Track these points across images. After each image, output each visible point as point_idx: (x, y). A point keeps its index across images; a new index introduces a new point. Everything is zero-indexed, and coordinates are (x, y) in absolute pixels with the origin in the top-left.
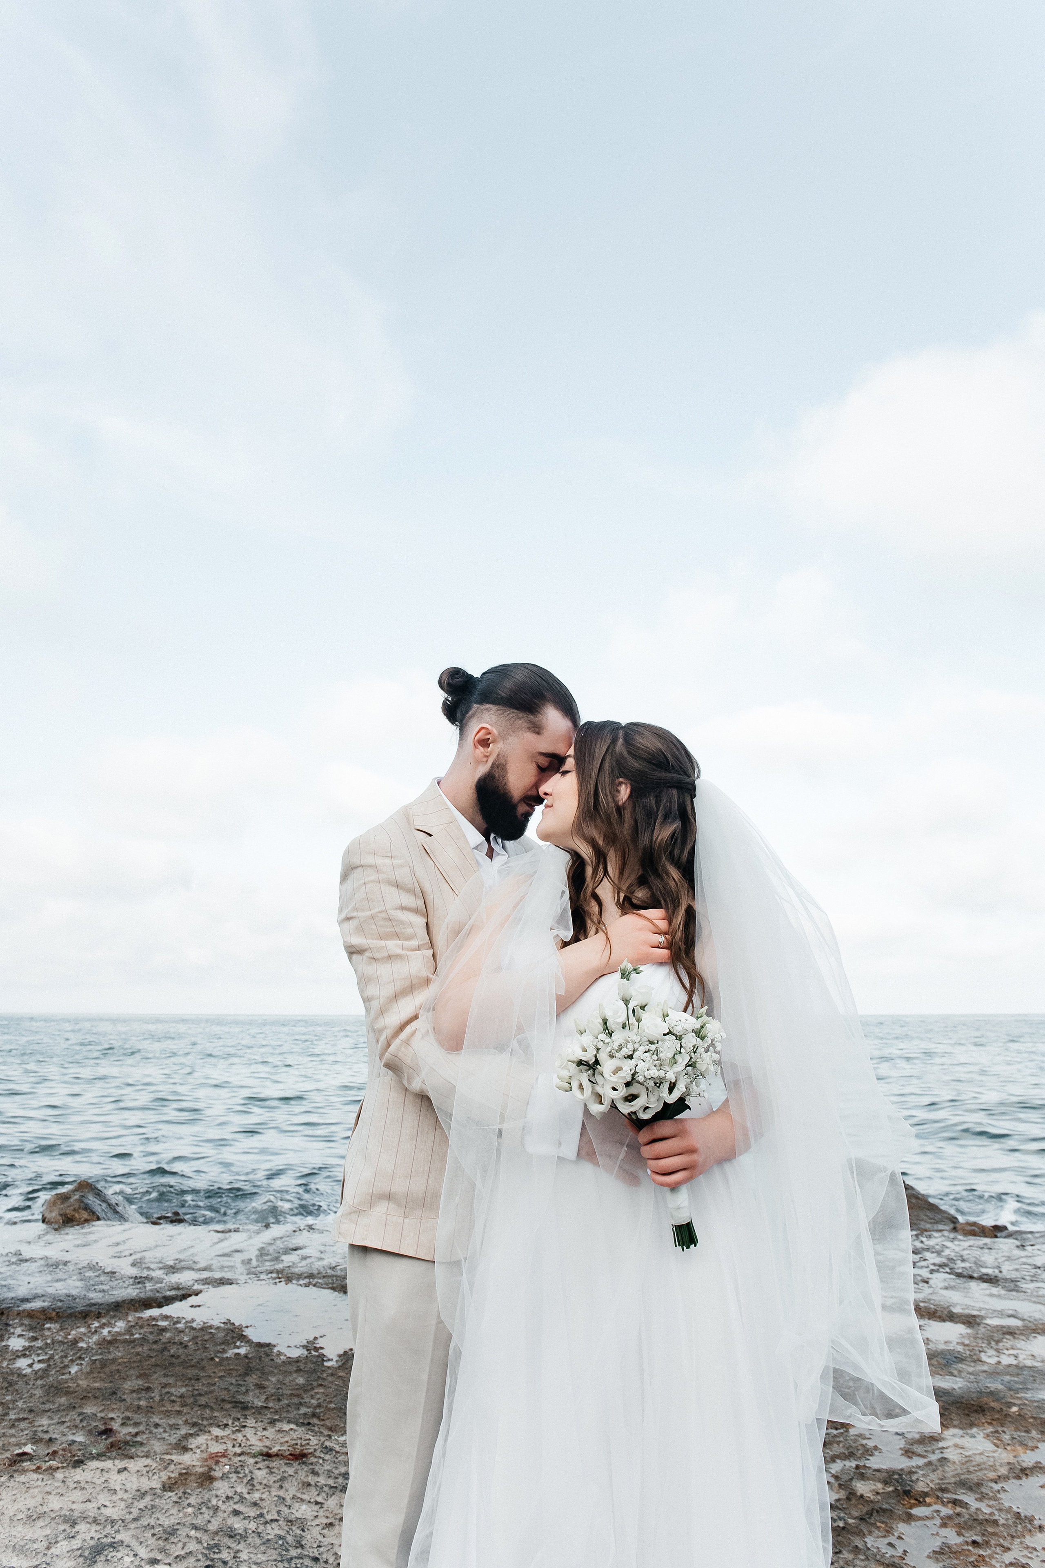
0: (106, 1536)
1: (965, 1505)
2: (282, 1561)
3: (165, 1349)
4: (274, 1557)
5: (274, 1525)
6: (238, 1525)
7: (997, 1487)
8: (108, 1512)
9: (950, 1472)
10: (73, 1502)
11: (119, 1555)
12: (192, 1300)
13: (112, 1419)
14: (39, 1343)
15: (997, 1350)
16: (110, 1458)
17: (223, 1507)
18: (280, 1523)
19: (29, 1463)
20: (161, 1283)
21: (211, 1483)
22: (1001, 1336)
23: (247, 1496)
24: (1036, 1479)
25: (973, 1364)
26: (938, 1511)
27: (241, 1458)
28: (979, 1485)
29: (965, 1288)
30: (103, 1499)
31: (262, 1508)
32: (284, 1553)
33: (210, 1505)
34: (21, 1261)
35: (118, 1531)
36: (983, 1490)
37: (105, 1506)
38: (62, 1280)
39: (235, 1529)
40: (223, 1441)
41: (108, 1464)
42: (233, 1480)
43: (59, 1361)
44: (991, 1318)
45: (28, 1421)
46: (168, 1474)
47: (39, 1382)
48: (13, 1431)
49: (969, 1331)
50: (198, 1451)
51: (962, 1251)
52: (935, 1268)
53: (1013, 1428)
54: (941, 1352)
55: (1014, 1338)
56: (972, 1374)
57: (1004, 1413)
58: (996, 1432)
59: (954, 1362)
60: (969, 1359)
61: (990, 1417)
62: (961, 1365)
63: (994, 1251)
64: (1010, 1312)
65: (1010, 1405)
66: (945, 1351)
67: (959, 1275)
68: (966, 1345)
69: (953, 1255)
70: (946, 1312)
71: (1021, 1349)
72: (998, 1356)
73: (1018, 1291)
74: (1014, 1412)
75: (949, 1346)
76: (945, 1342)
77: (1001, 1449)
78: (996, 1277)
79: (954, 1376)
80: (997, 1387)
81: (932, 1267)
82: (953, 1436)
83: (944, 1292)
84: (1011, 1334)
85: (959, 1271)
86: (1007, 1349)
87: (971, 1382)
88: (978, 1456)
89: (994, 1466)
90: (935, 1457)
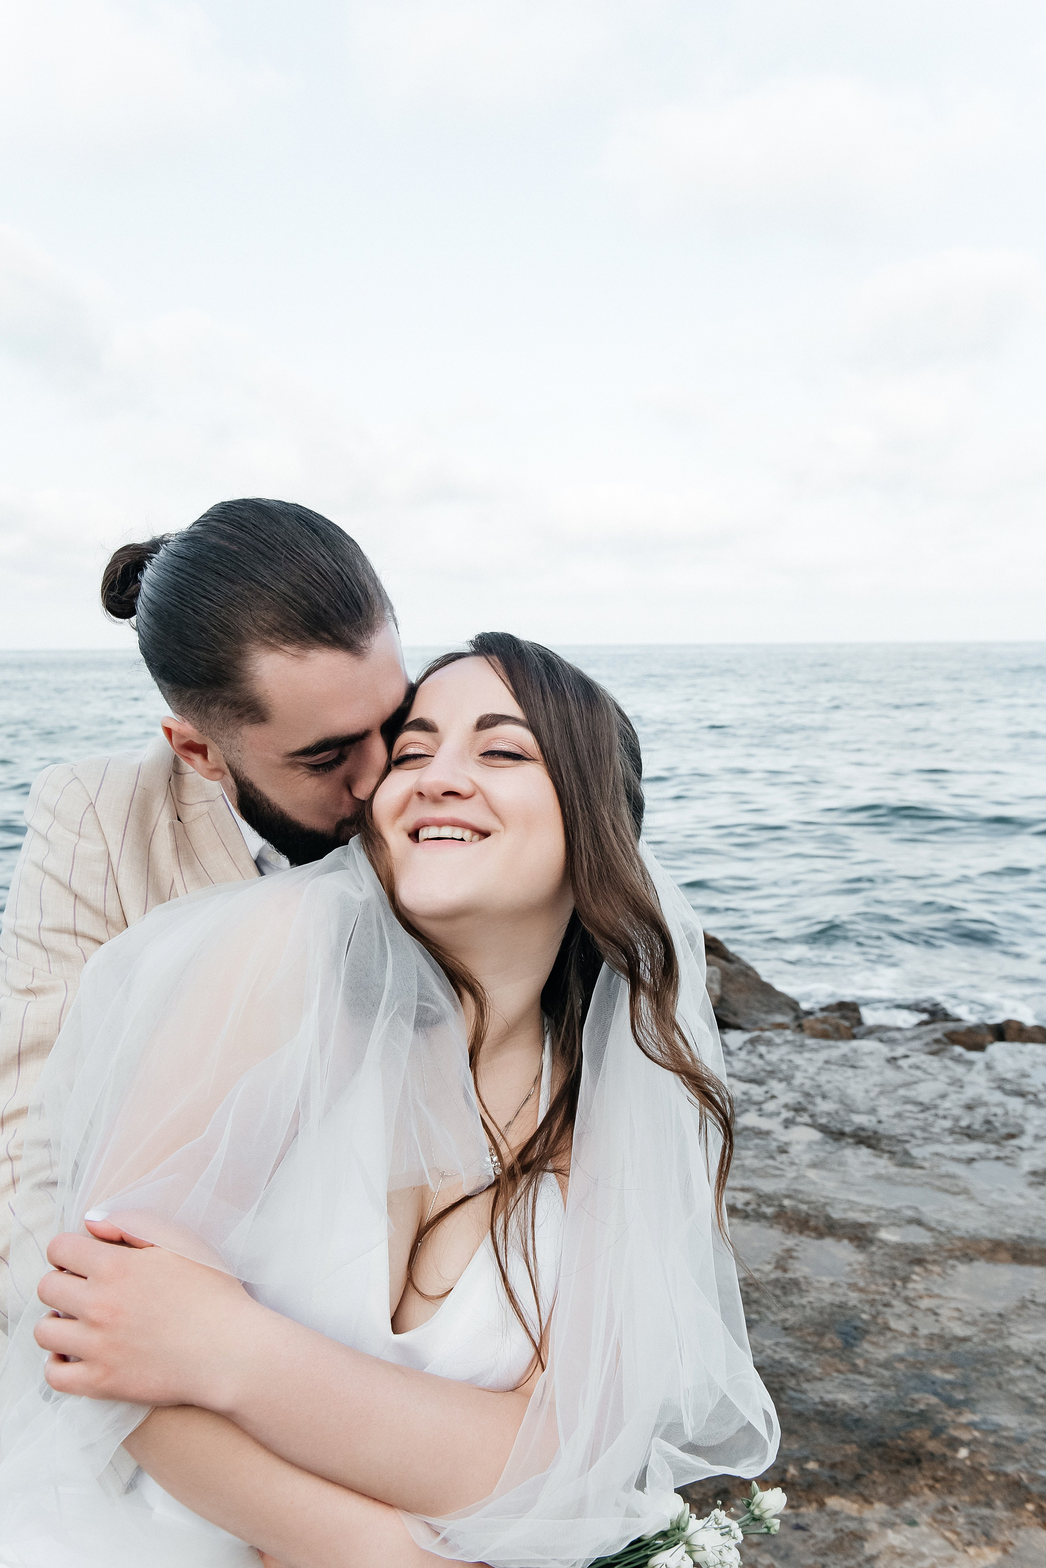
15: (907, 1300)
22: (907, 1269)
25: (881, 1340)
29: (840, 1163)
44: (886, 1226)
49: (861, 1257)
51: (818, 1074)
52: (790, 1114)
53: (966, 1498)
54: (832, 1314)
55: (926, 1270)
56: (886, 1365)
57: (950, 1465)
58: (944, 1509)
59: (855, 1339)
60: (873, 1329)
61: (928, 1474)
62: (866, 1346)
63: (860, 1071)
64: (910, 1213)
65: (954, 1443)
66: (835, 1309)
67: (824, 1129)
68: (861, 1290)
69: (808, 1083)
70: (822, 1219)
71: (938, 1296)
72: (911, 1315)
73: (912, 1166)
74: (962, 1461)
75: (835, 1294)
76: (827, 1285)
77: (960, 1555)
78: (875, 1133)
79: (861, 1373)
80: (926, 1400)
81: (786, 1114)
82: (885, 1524)
83: (812, 1174)
84: (920, 1262)
85: (823, 1121)
86: (921, 1297)
87: (886, 1386)
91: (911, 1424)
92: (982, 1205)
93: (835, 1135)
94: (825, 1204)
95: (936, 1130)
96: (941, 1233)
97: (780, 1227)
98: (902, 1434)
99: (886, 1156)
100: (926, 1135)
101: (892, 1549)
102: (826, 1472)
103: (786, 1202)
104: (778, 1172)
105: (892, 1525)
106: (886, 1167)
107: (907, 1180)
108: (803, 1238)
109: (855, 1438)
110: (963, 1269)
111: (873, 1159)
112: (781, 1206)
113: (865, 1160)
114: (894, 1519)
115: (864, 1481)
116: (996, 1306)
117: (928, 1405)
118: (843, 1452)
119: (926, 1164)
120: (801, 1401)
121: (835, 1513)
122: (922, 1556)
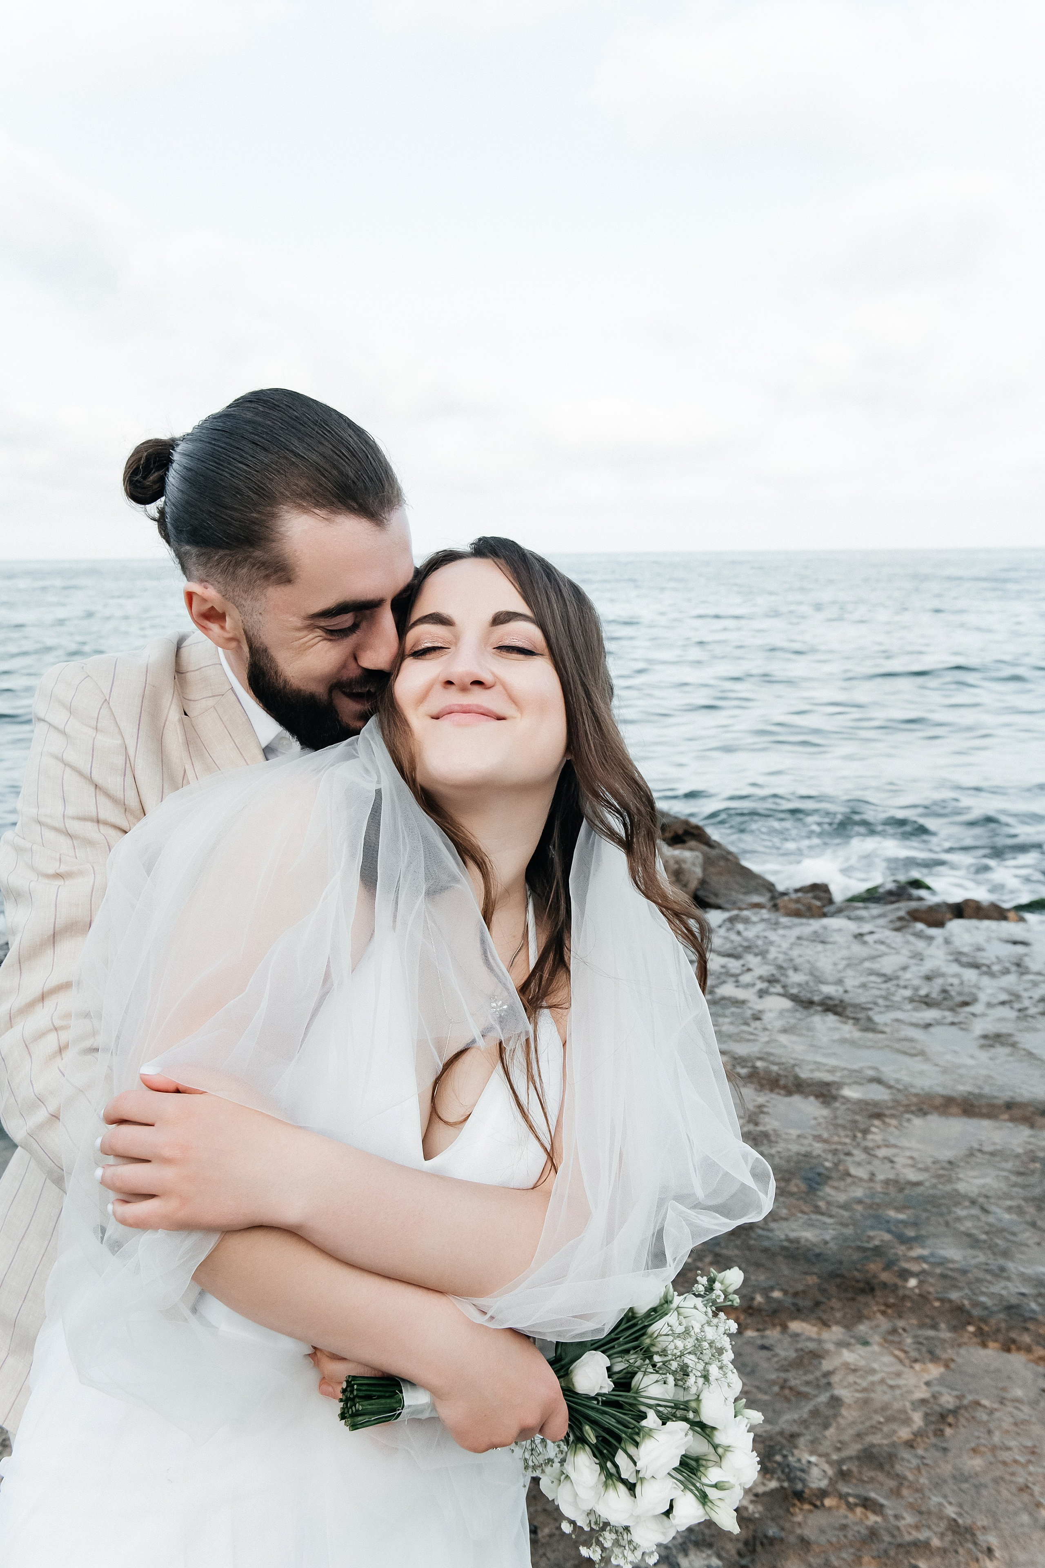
1: (878, 1508)
7: (912, 1457)
15: (866, 1150)
22: (867, 1122)
25: (842, 1184)
26: (845, 1526)
28: (889, 1458)
29: (809, 1029)
44: (849, 1085)
49: (825, 1112)
51: (791, 949)
52: (764, 985)
53: (914, 1321)
54: (798, 1162)
55: (884, 1122)
56: (845, 1206)
57: (901, 1293)
58: (894, 1331)
59: (818, 1184)
60: (834, 1174)
61: (881, 1301)
62: (828, 1190)
63: (829, 946)
64: (871, 1073)
65: (905, 1274)
66: (801, 1158)
67: (794, 998)
68: (826, 1141)
69: (781, 957)
70: (791, 1078)
71: (895, 1146)
72: (869, 1163)
73: (874, 1031)
74: (912, 1289)
75: (802, 1145)
76: (794, 1137)
77: (906, 1370)
78: (841, 1001)
79: (823, 1214)
80: (881, 1237)
81: (761, 985)
82: (841, 1344)
83: (783, 1039)
84: (879, 1116)
85: (794, 991)
86: (879, 1147)
87: (845, 1225)
88: (879, 1388)
89: (904, 1411)
90: (823, 1398)
91: (866, 1258)
92: (937, 1065)
93: (805, 1003)
94: (794, 1066)
95: (897, 998)
96: (899, 1090)
97: (753, 1086)
98: (859, 1267)
99: (851, 1022)
100: (888, 1003)
101: (846, 1365)
102: (789, 1300)
103: (759, 1064)
104: (752, 1037)
105: (847, 1345)
106: (850, 1032)
107: (869, 1044)
108: (773, 1096)
109: (816, 1270)
110: (917, 1122)
111: (839, 1025)
112: (754, 1067)
113: (832, 1025)
114: (848, 1339)
115: (823, 1307)
116: (946, 1154)
117: (882, 1241)
118: (804, 1283)
119: (887, 1029)
120: (768, 1238)
121: (797, 1335)
122: (873, 1371)
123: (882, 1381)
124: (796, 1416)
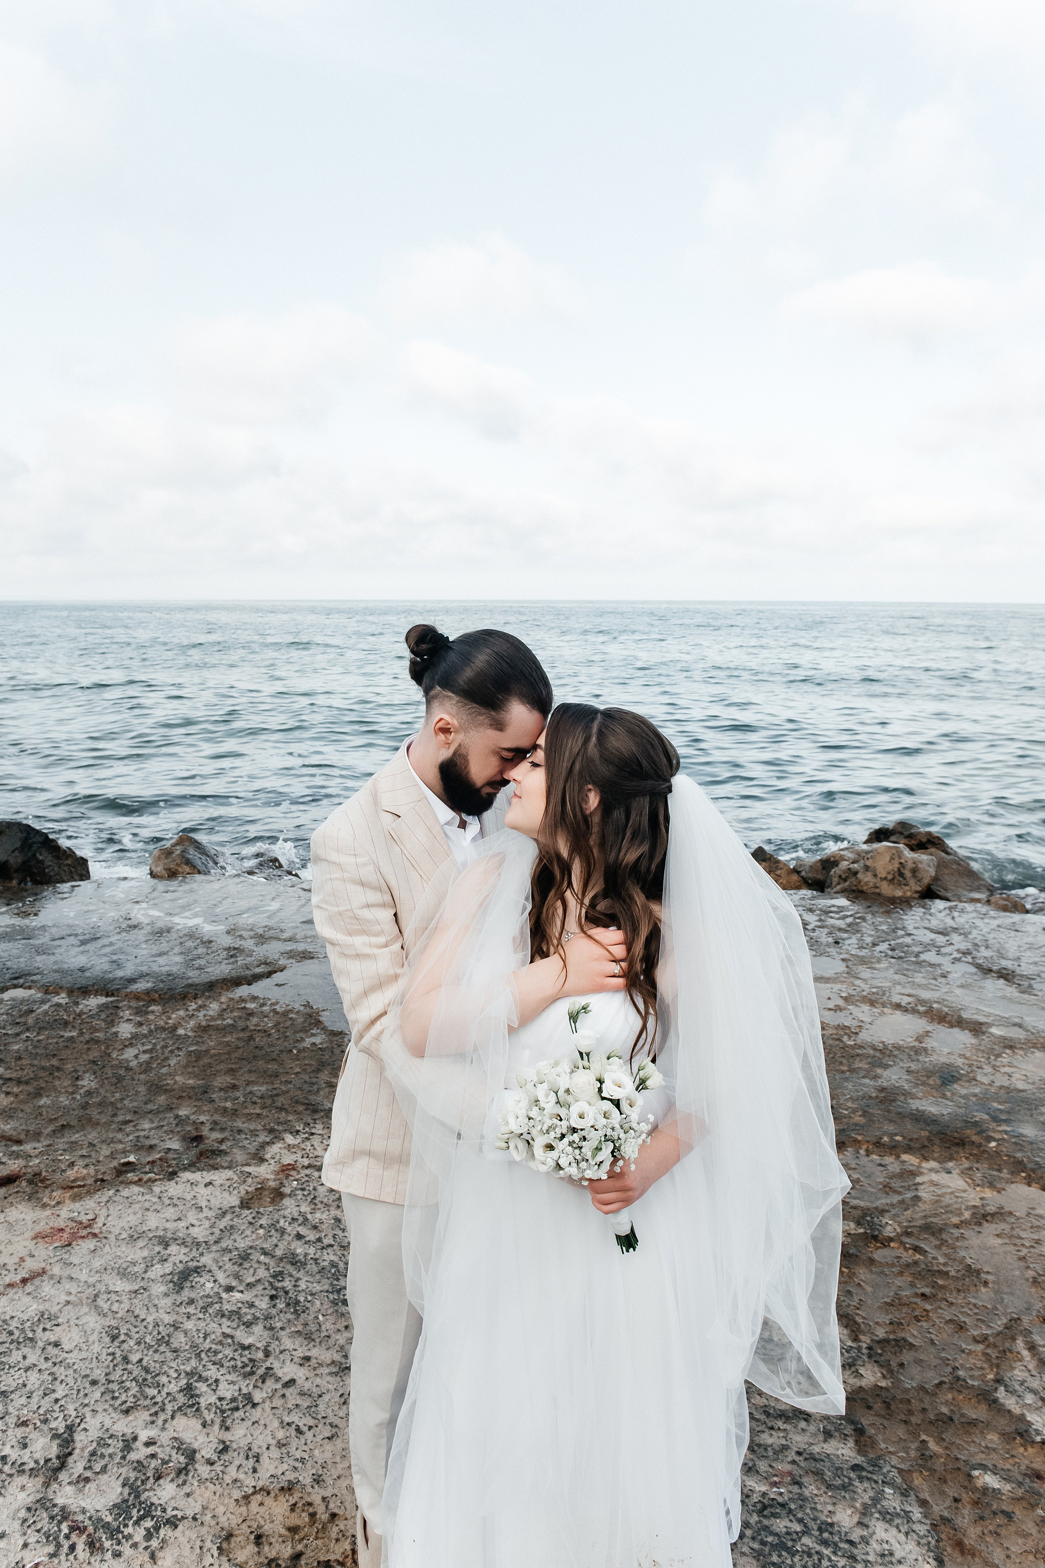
0: (192, 1260)
1: (923, 1252)
2: (332, 1293)
3: (251, 1038)
4: (326, 1287)
5: (330, 1250)
6: (299, 1249)
7: (956, 1232)
8: (196, 1232)
9: (917, 1214)
10: (167, 1221)
11: (202, 1280)
12: (278, 977)
13: (202, 1123)
14: (145, 1030)
15: (994, 1067)
16: (199, 1170)
17: (289, 1229)
18: (335, 1247)
19: (132, 1174)
20: (251, 956)
21: (281, 1199)
22: (1001, 1050)
23: (309, 1216)
24: (994, 1226)
25: (967, 1084)
26: (899, 1257)
27: (308, 1172)
28: (941, 1230)
29: (981, 987)
30: (192, 1216)
31: (320, 1231)
32: (335, 1282)
33: (278, 1227)
34: (130, 927)
35: (202, 1254)
36: (944, 1236)
37: (193, 1225)
38: (165, 954)
39: (297, 1255)
40: (294, 1150)
41: (196, 1176)
42: (299, 1197)
43: (160, 1051)
44: (997, 1026)
45: (132, 1124)
46: (247, 1188)
47: (142, 1077)
48: (120, 1136)
49: (974, 1041)
50: (272, 1161)
51: (990, 932)
52: (958, 956)
53: (986, 1165)
54: (942, 1068)
55: (1014, 1052)
56: (963, 1097)
57: (983, 1148)
58: (971, 1169)
59: (951, 1082)
60: (964, 1078)
61: (968, 1151)
62: (955, 1086)
63: (1020, 934)
64: (1017, 1020)
66: (945, 1065)
67: (979, 967)
68: (966, 1058)
69: (980, 937)
70: (956, 1017)
71: (1016, 1067)
72: (993, 1075)
73: (1030, 993)
74: (991, 1148)
75: (949, 1058)
76: (945, 1053)
77: (970, 1189)
78: (1014, 972)
79: (947, 1099)
80: (983, 1116)
81: (956, 955)
82: (931, 1170)
83: (959, 991)
84: (1011, 1047)
85: (980, 961)
86: (1004, 1066)
87: (960, 1107)
88: (948, 1197)
89: (960, 1209)
90: (909, 1195)
91: (967, 1127)
93: (985, 970)
94: (961, 1009)
96: (1032, 1033)
97: (927, 1019)
98: (960, 1131)
99: (1015, 986)
101: (932, 1181)
102: (906, 1143)
103: (935, 1006)
104: (936, 988)
105: (937, 1171)
106: (1012, 993)
107: (1022, 1001)
108: (939, 1026)
109: (930, 1129)
110: (1039, 1054)
111: (1005, 987)
112: (932, 1007)
114: (938, 1168)
115: (927, 1149)
117: (982, 1119)
118: (919, 1134)
121: (904, 1162)
122: (949, 1187)
123: (952, 1193)
124: (889, 1202)
